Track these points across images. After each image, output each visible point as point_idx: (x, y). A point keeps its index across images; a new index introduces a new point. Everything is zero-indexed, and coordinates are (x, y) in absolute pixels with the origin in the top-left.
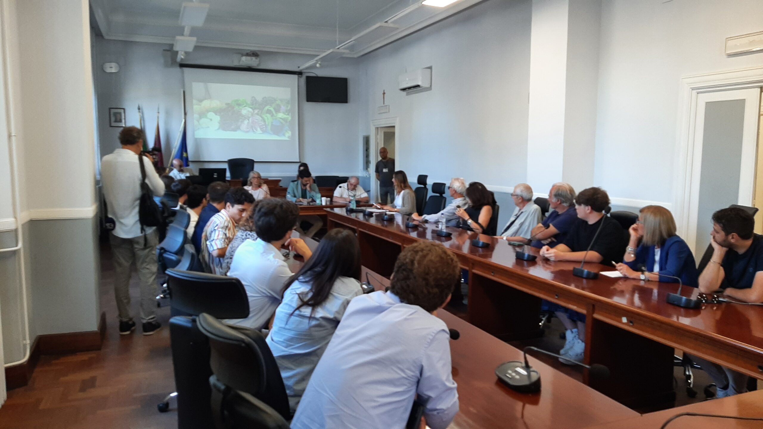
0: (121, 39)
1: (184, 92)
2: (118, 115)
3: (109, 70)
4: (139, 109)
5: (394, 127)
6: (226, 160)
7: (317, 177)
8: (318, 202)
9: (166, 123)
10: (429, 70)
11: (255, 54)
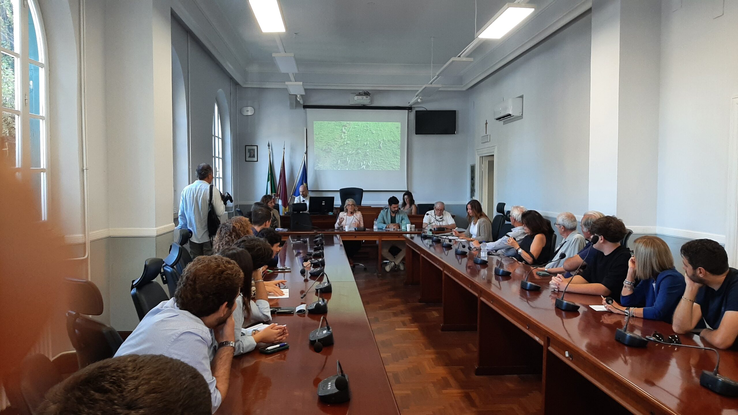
0: (255, 86)
1: (306, 130)
2: (252, 151)
3: (245, 114)
4: (269, 146)
5: (493, 155)
6: (339, 190)
7: (418, 205)
8: (403, 228)
9: (291, 157)
10: (521, 99)
11: (366, 94)
